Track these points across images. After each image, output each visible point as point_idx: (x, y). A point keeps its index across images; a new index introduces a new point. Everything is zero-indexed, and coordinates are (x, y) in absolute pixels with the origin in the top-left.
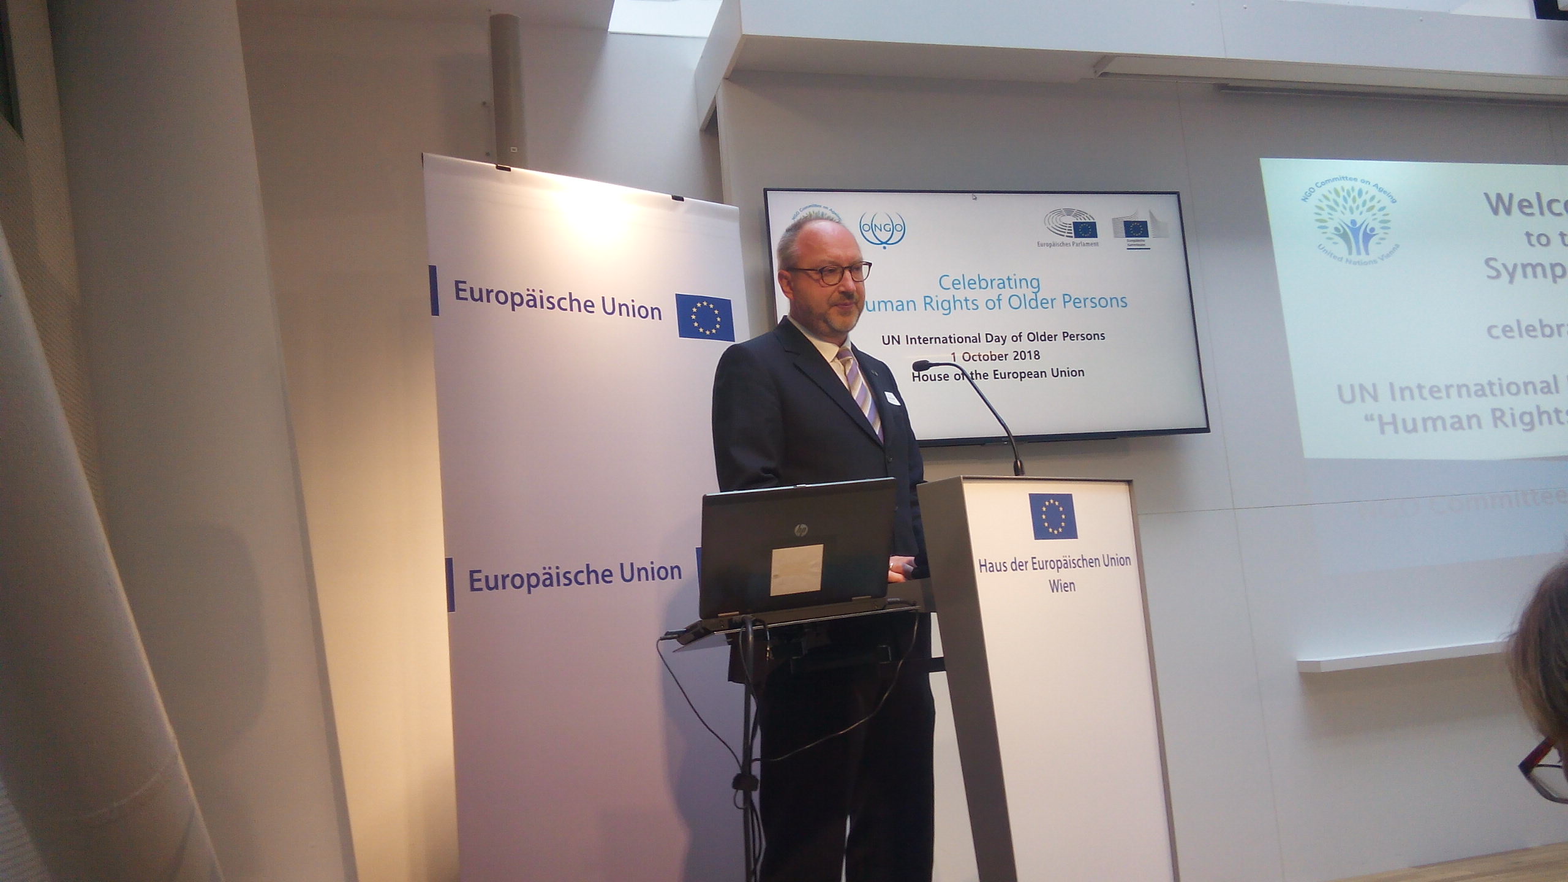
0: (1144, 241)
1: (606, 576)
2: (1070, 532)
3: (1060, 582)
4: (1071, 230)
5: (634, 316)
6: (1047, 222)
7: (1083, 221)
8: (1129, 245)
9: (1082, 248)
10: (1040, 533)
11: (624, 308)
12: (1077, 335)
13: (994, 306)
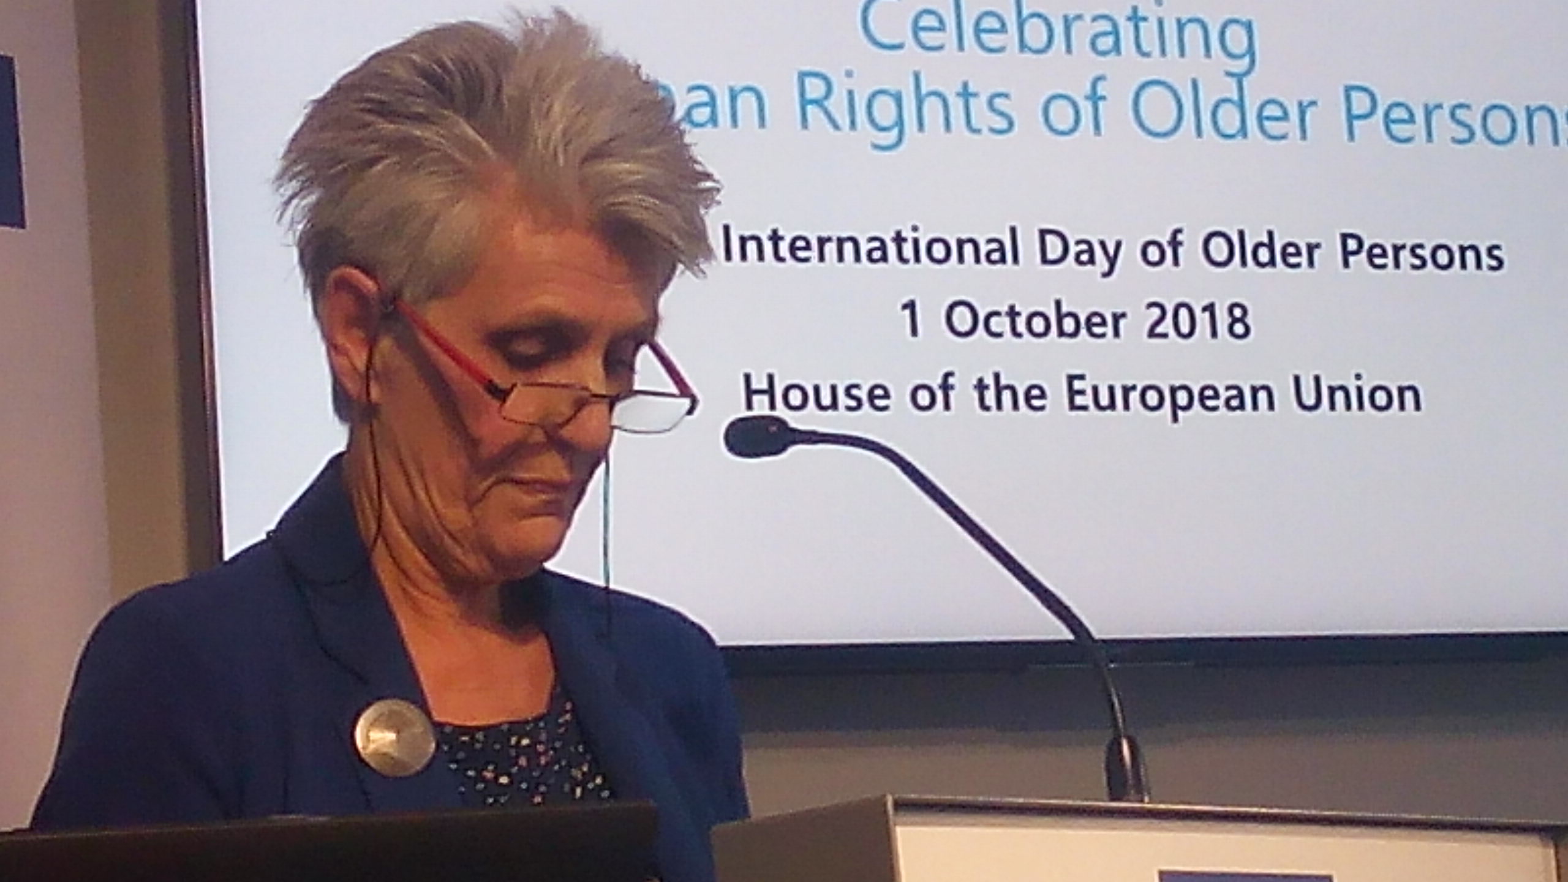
12: (1397, 249)
13: (1077, 121)
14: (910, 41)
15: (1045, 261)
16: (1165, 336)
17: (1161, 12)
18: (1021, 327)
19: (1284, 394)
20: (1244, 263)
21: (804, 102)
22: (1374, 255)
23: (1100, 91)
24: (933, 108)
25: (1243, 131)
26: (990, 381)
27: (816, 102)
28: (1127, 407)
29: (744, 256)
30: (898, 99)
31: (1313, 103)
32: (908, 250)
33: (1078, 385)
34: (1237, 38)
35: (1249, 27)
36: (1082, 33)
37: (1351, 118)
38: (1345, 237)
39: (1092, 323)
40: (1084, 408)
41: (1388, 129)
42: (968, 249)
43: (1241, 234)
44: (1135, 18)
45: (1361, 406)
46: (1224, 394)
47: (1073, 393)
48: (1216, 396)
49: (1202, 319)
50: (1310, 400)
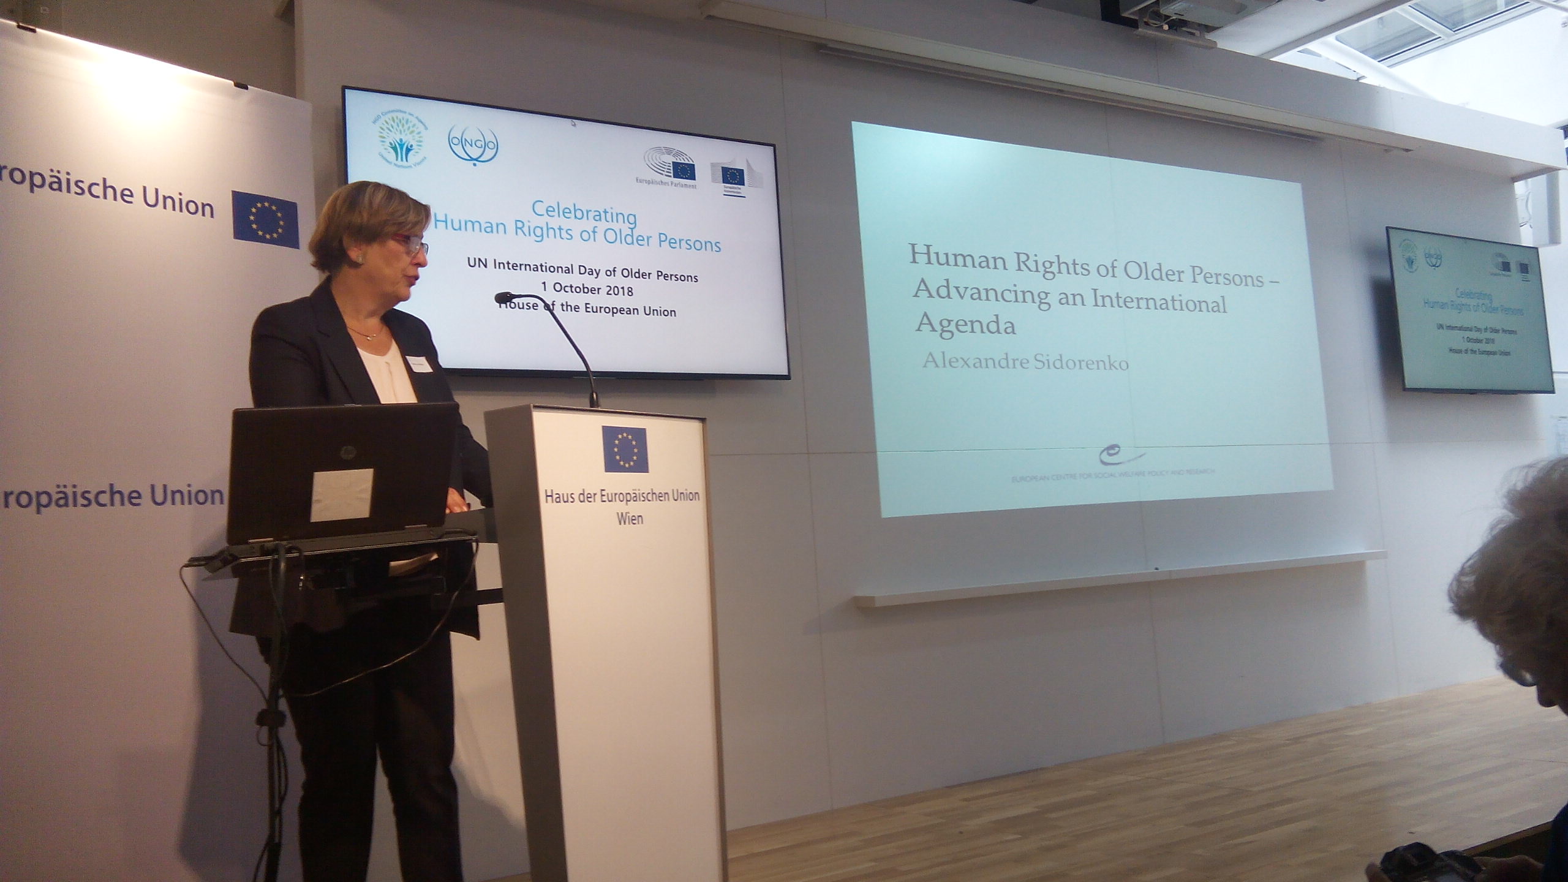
0: (740, 189)
1: (134, 498)
2: (642, 466)
3: (628, 515)
4: (670, 169)
5: (181, 210)
6: (647, 159)
7: (683, 161)
8: (725, 191)
9: (680, 188)
10: (611, 465)
11: (169, 202)
12: (671, 275)
13: (589, 238)
14: (546, 214)
15: (580, 273)
16: (610, 294)
17: (612, 211)
18: (573, 290)
19: (641, 311)
20: (632, 277)
21: (517, 228)
22: (666, 277)
23: (596, 230)
24: (551, 232)
25: (633, 243)
26: (565, 303)
27: (520, 228)
28: (600, 312)
29: (499, 268)
30: (542, 229)
31: (651, 237)
32: (544, 268)
33: (588, 306)
34: (632, 219)
35: (635, 216)
36: (591, 215)
37: (661, 241)
38: (658, 271)
39: (592, 290)
40: (589, 312)
41: (670, 245)
42: (560, 269)
43: (631, 270)
44: (605, 212)
45: (661, 315)
46: (626, 310)
47: (587, 308)
48: (624, 310)
49: (621, 290)
50: (648, 313)
